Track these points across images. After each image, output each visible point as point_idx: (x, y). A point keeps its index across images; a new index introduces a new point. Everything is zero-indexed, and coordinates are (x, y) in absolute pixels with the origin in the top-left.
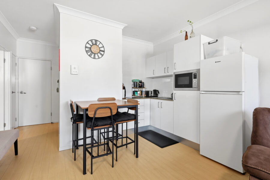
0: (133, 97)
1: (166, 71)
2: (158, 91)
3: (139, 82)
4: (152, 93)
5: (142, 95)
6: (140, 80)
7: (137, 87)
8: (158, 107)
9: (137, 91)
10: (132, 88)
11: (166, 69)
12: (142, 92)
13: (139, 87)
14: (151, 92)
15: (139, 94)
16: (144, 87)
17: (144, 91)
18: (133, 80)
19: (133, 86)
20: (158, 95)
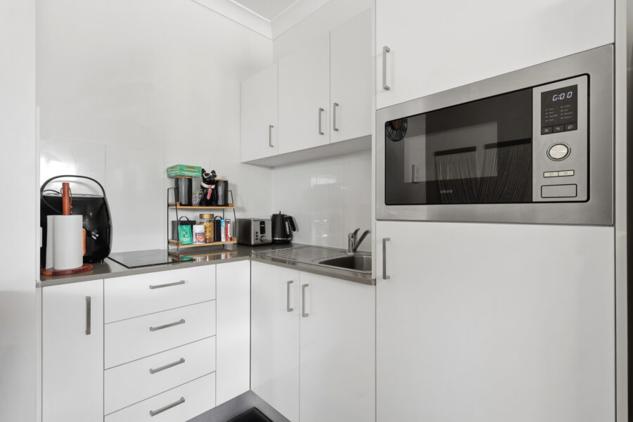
0: (173, 248)
1: (327, 126)
2: (290, 219)
3: (205, 181)
4: (263, 230)
5: (218, 238)
6: (208, 171)
7: (190, 203)
8: (290, 310)
9: (191, 223)
10: (168, 205)
11: (327, 116)
12: (217, 224)
13: (201, 204)
14: (262, 223)
15: (204, 234)
16: (230, 201)
17: (227, 222)
18: (172, 168)
19: (172, 200)
20: (291, 235)
